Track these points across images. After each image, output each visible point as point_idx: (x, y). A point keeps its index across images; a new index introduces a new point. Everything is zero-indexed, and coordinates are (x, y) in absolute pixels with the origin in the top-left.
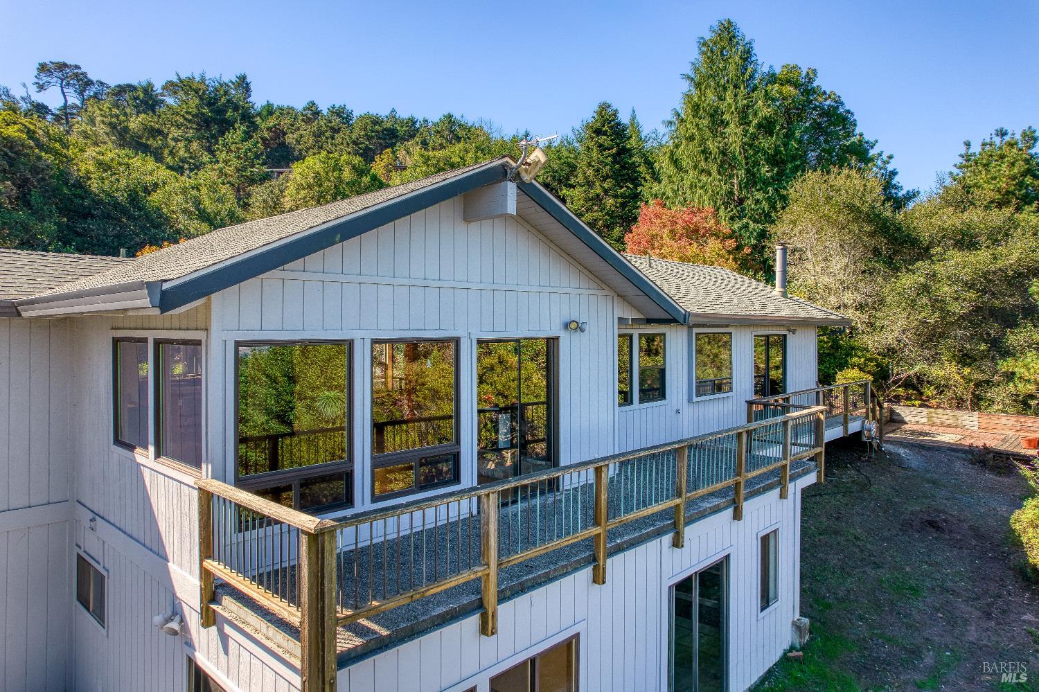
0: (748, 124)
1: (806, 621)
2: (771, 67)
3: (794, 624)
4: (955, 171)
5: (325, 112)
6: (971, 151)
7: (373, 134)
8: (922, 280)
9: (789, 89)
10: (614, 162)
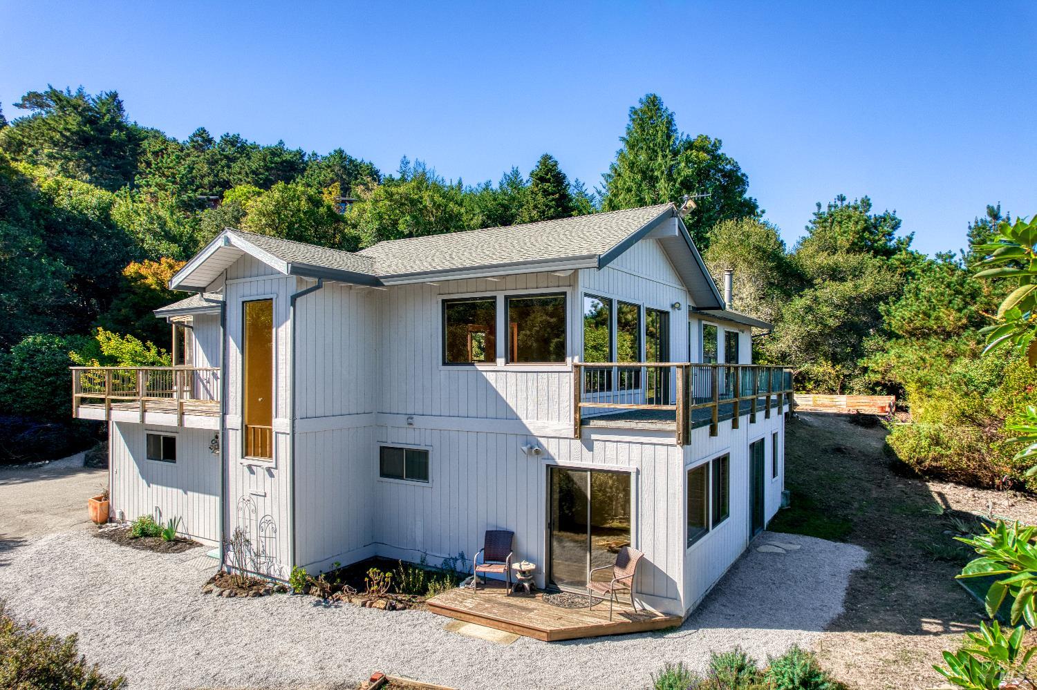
0: (675, 181)
1: (788, 492)
2: (688, 136)
3: (782, 493)
4: (810, 225)
5: (217, 139)
6: (821, 211)
7: (273, 165)
8: (808, 302)
9: (703, 155)
10: (558, 206)
